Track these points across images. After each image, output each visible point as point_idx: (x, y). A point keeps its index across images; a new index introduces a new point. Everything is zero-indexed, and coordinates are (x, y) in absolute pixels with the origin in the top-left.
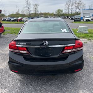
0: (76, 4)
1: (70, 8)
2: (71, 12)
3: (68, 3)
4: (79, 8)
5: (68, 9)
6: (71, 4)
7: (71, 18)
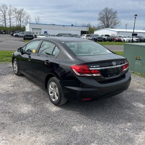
0: (15, 13)
1: (7, 17)
2: (9, 24)
3: (3, 10)
4: (22, 20)
5: (4, 19)
6: (7, 12)
7: (14, 34)
